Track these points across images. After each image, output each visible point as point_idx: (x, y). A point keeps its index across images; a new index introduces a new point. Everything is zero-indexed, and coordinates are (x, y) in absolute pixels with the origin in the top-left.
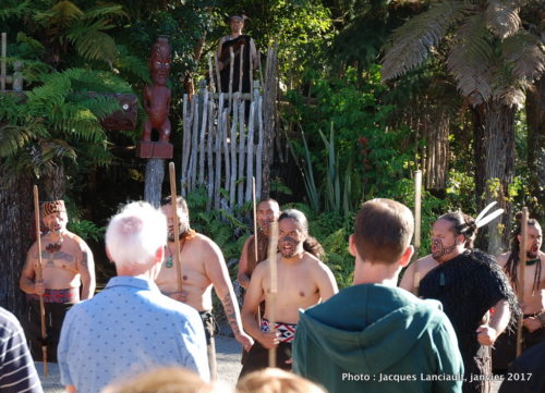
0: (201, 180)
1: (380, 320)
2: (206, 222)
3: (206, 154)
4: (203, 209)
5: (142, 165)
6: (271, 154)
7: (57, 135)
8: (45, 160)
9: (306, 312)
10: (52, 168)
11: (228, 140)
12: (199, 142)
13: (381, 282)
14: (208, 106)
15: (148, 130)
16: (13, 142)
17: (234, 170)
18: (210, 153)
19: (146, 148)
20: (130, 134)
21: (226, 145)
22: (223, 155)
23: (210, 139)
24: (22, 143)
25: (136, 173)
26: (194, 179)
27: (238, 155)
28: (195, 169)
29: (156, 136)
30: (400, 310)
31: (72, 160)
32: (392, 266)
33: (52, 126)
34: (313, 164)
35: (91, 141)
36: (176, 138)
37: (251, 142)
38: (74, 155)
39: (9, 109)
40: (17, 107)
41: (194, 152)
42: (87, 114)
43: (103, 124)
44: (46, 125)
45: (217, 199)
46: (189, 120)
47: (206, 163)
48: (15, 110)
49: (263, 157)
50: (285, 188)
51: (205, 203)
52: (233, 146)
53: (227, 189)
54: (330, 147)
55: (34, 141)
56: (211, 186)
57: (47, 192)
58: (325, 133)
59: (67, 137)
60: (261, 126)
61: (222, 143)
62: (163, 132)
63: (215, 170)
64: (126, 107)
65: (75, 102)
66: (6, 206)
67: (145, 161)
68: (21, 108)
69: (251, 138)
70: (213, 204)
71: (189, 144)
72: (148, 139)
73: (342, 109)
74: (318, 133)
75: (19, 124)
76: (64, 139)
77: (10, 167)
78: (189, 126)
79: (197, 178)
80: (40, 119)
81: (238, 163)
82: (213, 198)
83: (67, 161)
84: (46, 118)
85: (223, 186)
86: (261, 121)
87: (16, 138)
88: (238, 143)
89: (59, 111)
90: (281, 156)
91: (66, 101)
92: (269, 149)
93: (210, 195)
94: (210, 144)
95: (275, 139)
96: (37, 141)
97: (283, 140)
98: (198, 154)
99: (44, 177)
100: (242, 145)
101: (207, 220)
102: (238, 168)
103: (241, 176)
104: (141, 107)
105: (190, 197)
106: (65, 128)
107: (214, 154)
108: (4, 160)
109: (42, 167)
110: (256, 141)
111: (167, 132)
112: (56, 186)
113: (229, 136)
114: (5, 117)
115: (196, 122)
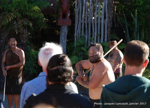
0: (83, 34)
1: (134, 90)
2: (84, 51)
3: (85, 23)
4: (83, 46)
5: (59, 28)
6: (111, 23)
7: (24, 16)
8: (20, 26)
9: (105, 86)
10: (22, 30)
11: (93, 18)
12: (82, 19)
13: (135, 74)
14: (85, 4)
15: (61, 14)
16: (7, 20)
17: (96, 30)
18: (86, 23)
19: (60, 21)
20: (54, 16)
21: (92, 20)
22: (91, 24)
23: (86, 17)
24: (10, 20)
25: (57, 32)
26: (80, 34)
27: (97, 24)
28: (80, 30)
29: (64, 16)
30: (142, 86)
31: (30, 26)
32: (139, 67)
33: (22, 13)
34: (129, 28)
35: (38, 18)
36: (72, 17)
37: (103, 19)
38: (31, 25)
39: (5, 6)
40: (8, 5)
41: (80, 23)
42: (36, 8)
43: (43, 12)
44: (20, 12)
45: (89, 42)
46: (78, 10)
47: (85, 27)
48: (7, 6)
49: (108, 25)
50: (117, 37)
51: (84, 43)
52: (96, 20)
53: (93, 38)
54: (136, 20)
55: (15, 19)
56: (86, 37)
57: (21, 39)
58: (133, 15)
59: (28, 17)
60: (107, 12)
61: (91, 19)
62: (67, 15)
63: (88, 30)
64: (52, 5)
65: (32, 3)
66: (4, 45)
67: (60, 27)
68: (10, 5)
69: (103, 17)
70: (87, 44)
71: (78, 20)
72: (61, 18)
73: (141, 4)
74: (131, 15)
75: (9, 12)
76: (27, 18)
77: (6, 29)
78: (77, 12)
79: (81, 33)
80: (17, 10)
81: (97, 27)
82: (88, 41)
83: (28, 27)
84: (20, 9)
85: (91, 36)
86: (107, 10)
87: (8, 18)
88: (97, 19)
89: (25, 7)
90: (115, 24)
91: (28, 2)
92: (110, 21)
93: (86, 40)
94: (86, 20)
95: (113, 17)
96: (16, 19)
97: (116, 18)
98: (81, 24)
99: (19, 33)
100: (99, 20)
101: (85, 50)
102: (97, 29)
103: (99, 33)
104: (58, 5)
105: (79, 41)
106: (27, 13)
107: (88, 24)
108: (3, 26)
109: (18, 29)
110: (105, 18)
111: (69, 15)
112: (24, 37)
113: (94, 16)
114: (3, 9)
115: (81, 11)
